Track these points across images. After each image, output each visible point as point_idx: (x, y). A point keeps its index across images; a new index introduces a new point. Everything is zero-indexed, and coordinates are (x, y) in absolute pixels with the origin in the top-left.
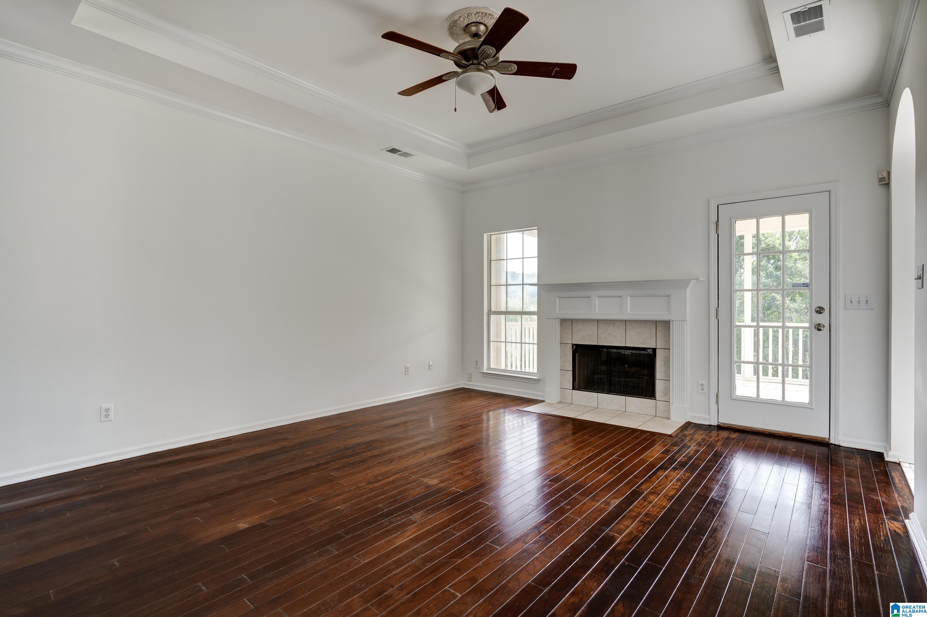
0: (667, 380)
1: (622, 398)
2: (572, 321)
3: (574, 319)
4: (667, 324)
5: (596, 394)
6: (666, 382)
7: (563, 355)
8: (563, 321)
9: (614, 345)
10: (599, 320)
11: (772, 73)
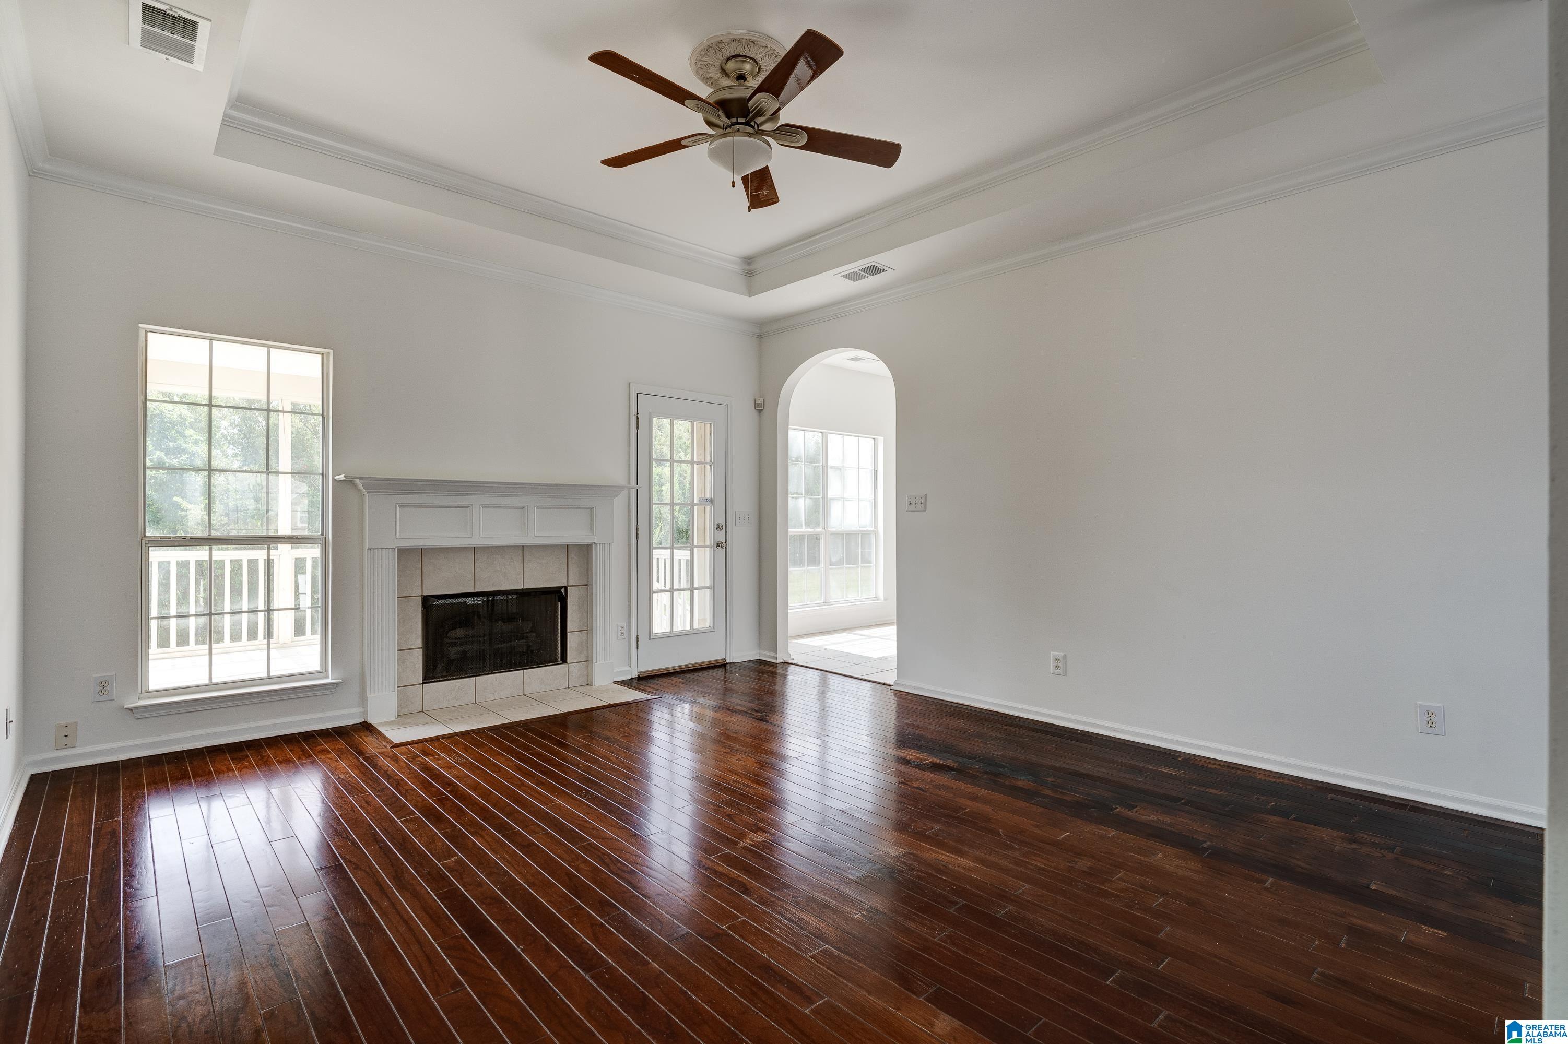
0: (586, 630)
1: (518, 674)
2: (422, 551)
3: (426, 548)
4: (585, 550)
5: (471, 680)
6: (581, 633)
7: (402, 620)
8: (403, 553)
9: (505, 589)
10: (477, 547)
11: (745, 274)
